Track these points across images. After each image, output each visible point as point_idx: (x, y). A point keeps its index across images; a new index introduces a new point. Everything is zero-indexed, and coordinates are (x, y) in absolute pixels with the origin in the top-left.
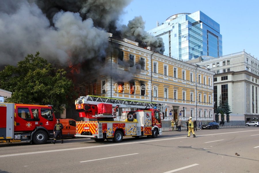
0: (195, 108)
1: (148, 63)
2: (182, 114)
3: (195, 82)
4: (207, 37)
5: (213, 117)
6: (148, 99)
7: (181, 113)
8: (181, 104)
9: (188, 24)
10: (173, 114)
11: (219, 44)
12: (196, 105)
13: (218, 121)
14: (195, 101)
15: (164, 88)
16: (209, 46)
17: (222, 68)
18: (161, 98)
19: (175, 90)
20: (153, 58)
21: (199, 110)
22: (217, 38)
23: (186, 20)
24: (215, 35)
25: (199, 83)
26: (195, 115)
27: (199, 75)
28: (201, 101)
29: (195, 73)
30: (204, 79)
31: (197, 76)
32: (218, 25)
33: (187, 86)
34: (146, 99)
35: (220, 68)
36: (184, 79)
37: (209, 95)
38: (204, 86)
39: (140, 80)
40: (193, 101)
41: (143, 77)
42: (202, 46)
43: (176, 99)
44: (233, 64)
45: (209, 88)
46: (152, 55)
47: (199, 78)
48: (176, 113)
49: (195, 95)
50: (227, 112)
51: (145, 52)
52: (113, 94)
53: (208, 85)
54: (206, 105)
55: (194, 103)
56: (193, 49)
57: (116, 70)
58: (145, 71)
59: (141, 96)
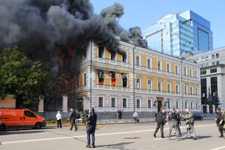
0: (181, 100)
1: (130, 56)
2: (167, 106)
3: (181, 74)
4: (197, 34)
5: (201, 108)
6: (130, 90)
7: (166, 104)
8: (165, 96)
9: (178, 22)
10: (157, 105)
11: (209, 40)
12: (182, 97)
13: (206, 112)
14: (181, 93)
16: (199, 42)
17: (211, 61)
18: (145, 89)
19: (159, 82)
20: (135, 51)
21: (185, 102)
22: (208, 35)
23: (177, 19)
24: (205, 32)
25: (185, 75)
26: (181, 106)
27: (185, 68)
28: (187, 93)
29: (180, 65)
30: (191, 71)
31: (182, 69)
32: (209, 23)
33: (171, 78)
34: (128, 90)
35: (209, 61)
36: (168, 72)
37: (196, 87)
38: (190, 78)
39: (121, 72)
40: (178, 92)
41: (125, 70)
42: (193, 42)
43: (160, 91)
44: (222, 57)
45: (195, 80)
46: (134, 48)
47: (185, 70)
48: (161, 104)
49: (181, 87)
50: (216, 103)
51: (127, 46)
52: (92, 86)
53: (194, 77)
54: (193, 97)
55: (180, 95)
56: (184, 45)
57: (97, 63)
58: (127, 64)
59: (123, 88)
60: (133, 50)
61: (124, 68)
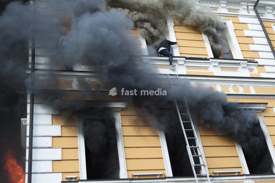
20: (268, 17)
41: (236, 89)
46: (256, 4)
57: (69, 79)
58: (239, 64)
59: (252, 179)
60: (253, 13)
61: (232, 85)
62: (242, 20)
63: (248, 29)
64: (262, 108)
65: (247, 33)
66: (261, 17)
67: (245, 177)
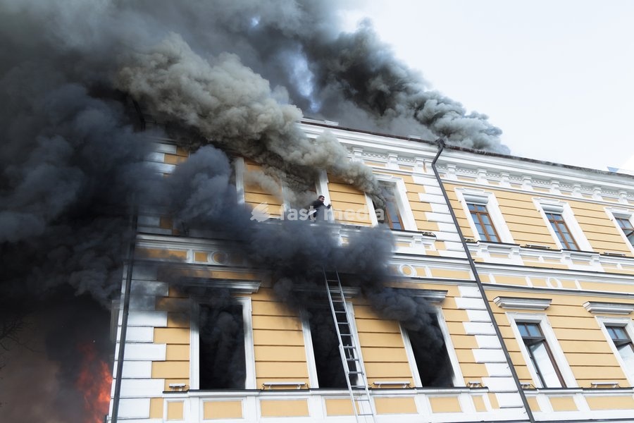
6: (495, 405)
15: (600, 322)
18: (610, 388)
20: (450, 175)
41: (406, 270)
46: (435, 160)
52: (136, 408)
57: (182, 248)
58: (412, 237)
59: (426, 394)
60: (431, 172)
61: (402, 264)
62: (416, 179)
63: (424, 192)
64: (440, 297)
65: (422, 197)
66: (441, 178)
67: (415, 391)
